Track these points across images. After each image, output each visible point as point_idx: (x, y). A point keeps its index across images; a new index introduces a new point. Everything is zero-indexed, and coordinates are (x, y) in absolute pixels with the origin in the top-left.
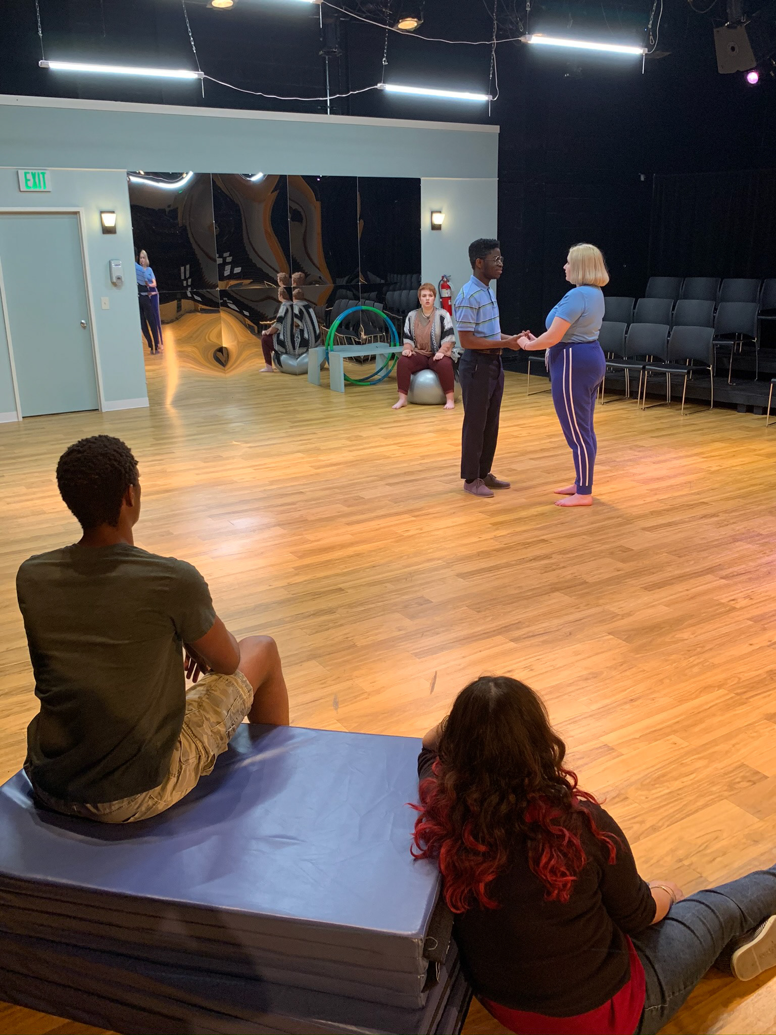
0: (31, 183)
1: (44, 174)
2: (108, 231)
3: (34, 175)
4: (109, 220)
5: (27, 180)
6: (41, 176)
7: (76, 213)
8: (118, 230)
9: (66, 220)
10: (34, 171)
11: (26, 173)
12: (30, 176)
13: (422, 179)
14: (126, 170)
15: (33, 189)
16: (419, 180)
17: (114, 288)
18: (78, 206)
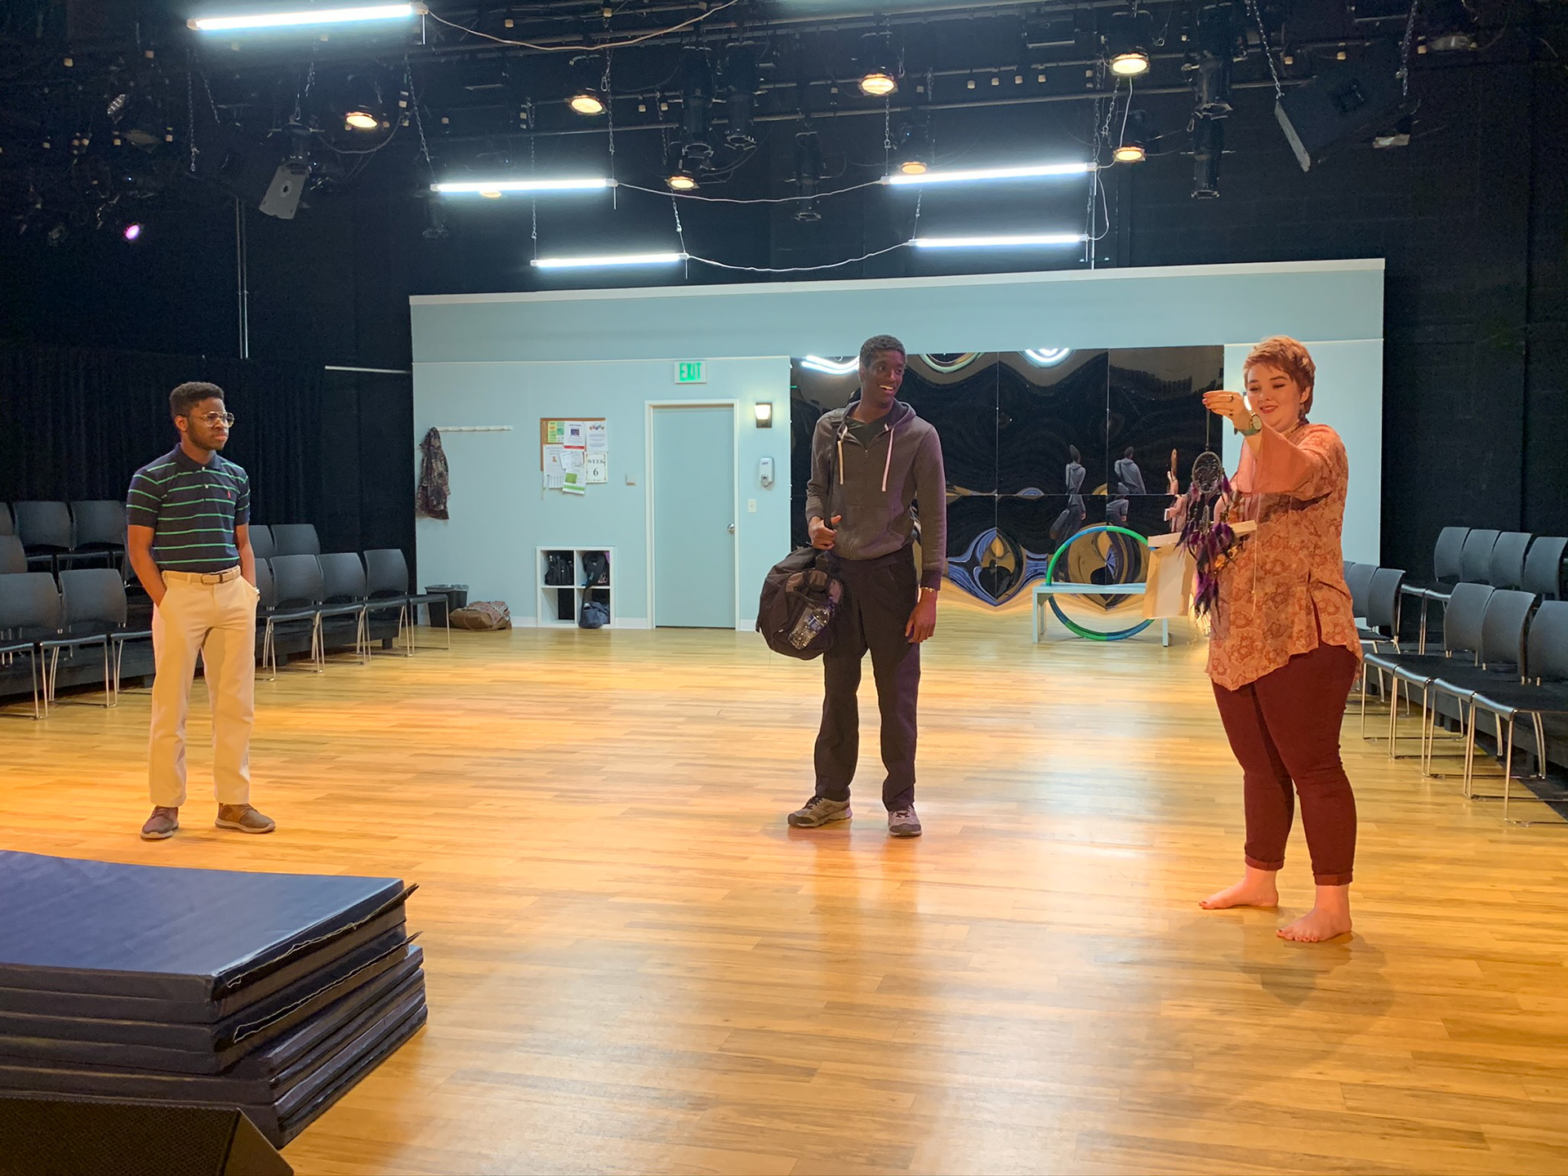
0: (685, 375)
1: (699, 364)
2: (765, 424)
3: (689, 366)
4: (763, 413)
5: (682, 372)
6: (696, 367)
7: (732, 405)
8: (773, 425)
9: (724, 412)
10: (689, 362)
11: (681, 365)
12: (685, 368)
13: (1225, 345)
14: (789, 357)
15: (688, 381)
16: (1223, 346)
17: (765, 489)
18: (730, 397)
